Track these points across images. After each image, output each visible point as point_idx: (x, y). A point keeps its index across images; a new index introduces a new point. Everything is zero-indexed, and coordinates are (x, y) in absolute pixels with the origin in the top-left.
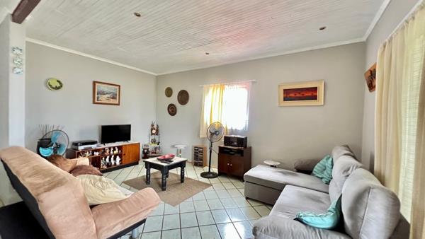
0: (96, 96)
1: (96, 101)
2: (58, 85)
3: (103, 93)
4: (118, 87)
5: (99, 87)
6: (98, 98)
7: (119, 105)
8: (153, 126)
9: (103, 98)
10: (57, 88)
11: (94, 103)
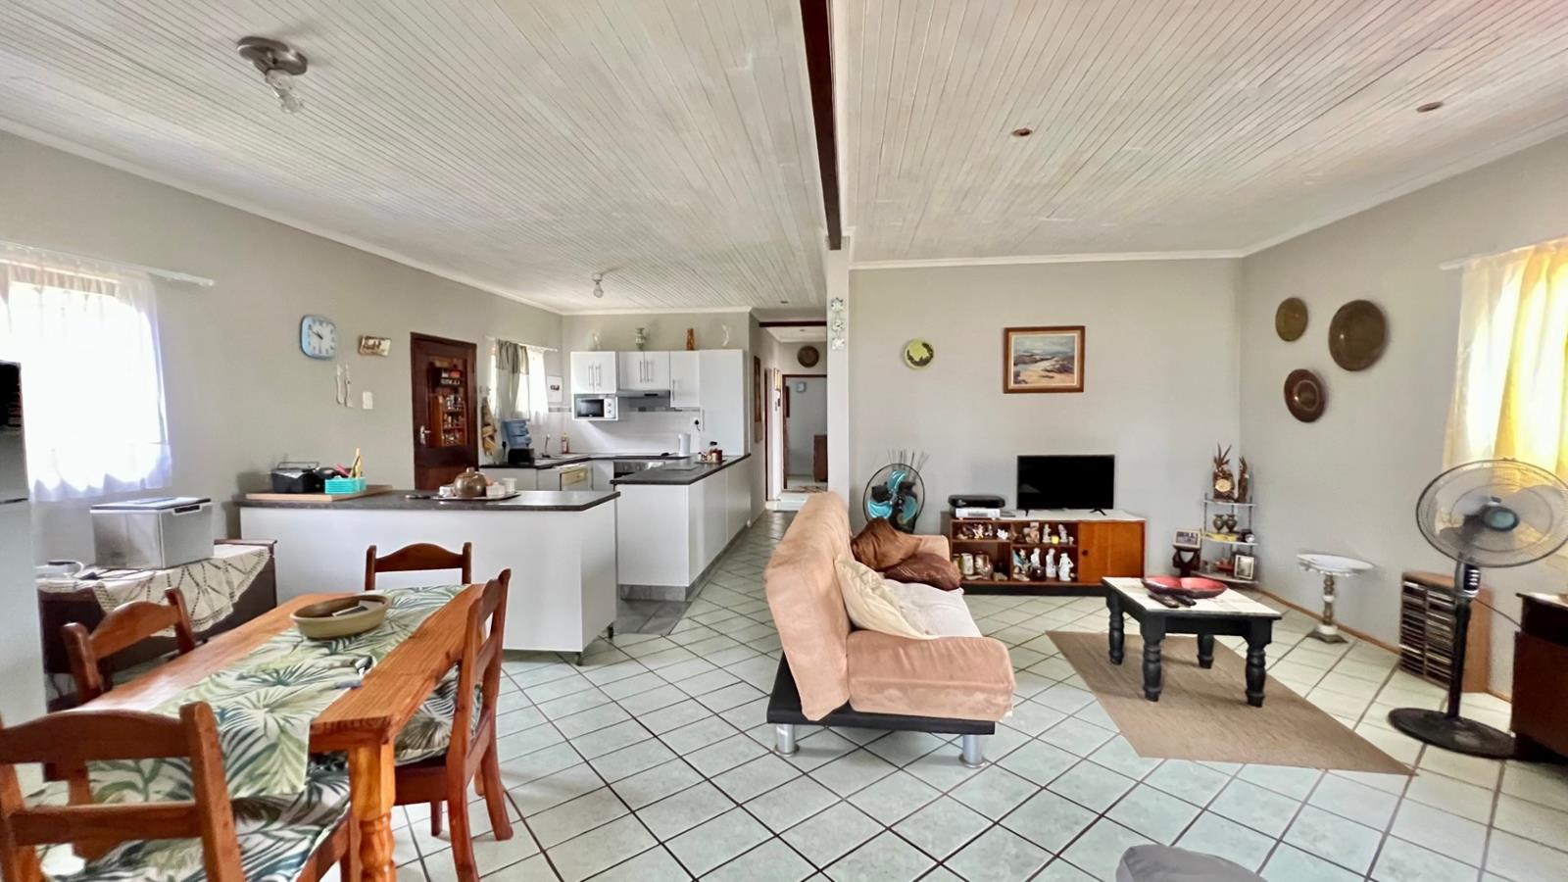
0: (1012, 369)
1: (1012, 385)
2: (925, 354)
3: (1029, 359)
4: (1076, 335)
5: (1020, 343)
6: (1017, 375)
7: (1080, 389)
8: (1220, 462)
9: (1033, 375)
10: (924, 362)
11: (1007, 390)
